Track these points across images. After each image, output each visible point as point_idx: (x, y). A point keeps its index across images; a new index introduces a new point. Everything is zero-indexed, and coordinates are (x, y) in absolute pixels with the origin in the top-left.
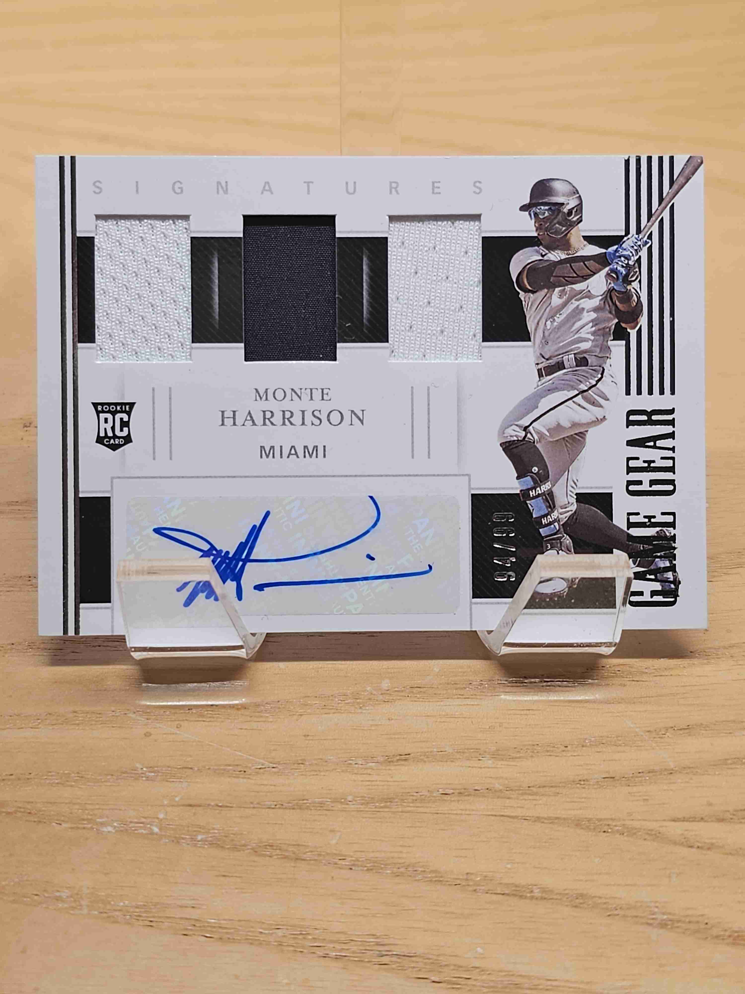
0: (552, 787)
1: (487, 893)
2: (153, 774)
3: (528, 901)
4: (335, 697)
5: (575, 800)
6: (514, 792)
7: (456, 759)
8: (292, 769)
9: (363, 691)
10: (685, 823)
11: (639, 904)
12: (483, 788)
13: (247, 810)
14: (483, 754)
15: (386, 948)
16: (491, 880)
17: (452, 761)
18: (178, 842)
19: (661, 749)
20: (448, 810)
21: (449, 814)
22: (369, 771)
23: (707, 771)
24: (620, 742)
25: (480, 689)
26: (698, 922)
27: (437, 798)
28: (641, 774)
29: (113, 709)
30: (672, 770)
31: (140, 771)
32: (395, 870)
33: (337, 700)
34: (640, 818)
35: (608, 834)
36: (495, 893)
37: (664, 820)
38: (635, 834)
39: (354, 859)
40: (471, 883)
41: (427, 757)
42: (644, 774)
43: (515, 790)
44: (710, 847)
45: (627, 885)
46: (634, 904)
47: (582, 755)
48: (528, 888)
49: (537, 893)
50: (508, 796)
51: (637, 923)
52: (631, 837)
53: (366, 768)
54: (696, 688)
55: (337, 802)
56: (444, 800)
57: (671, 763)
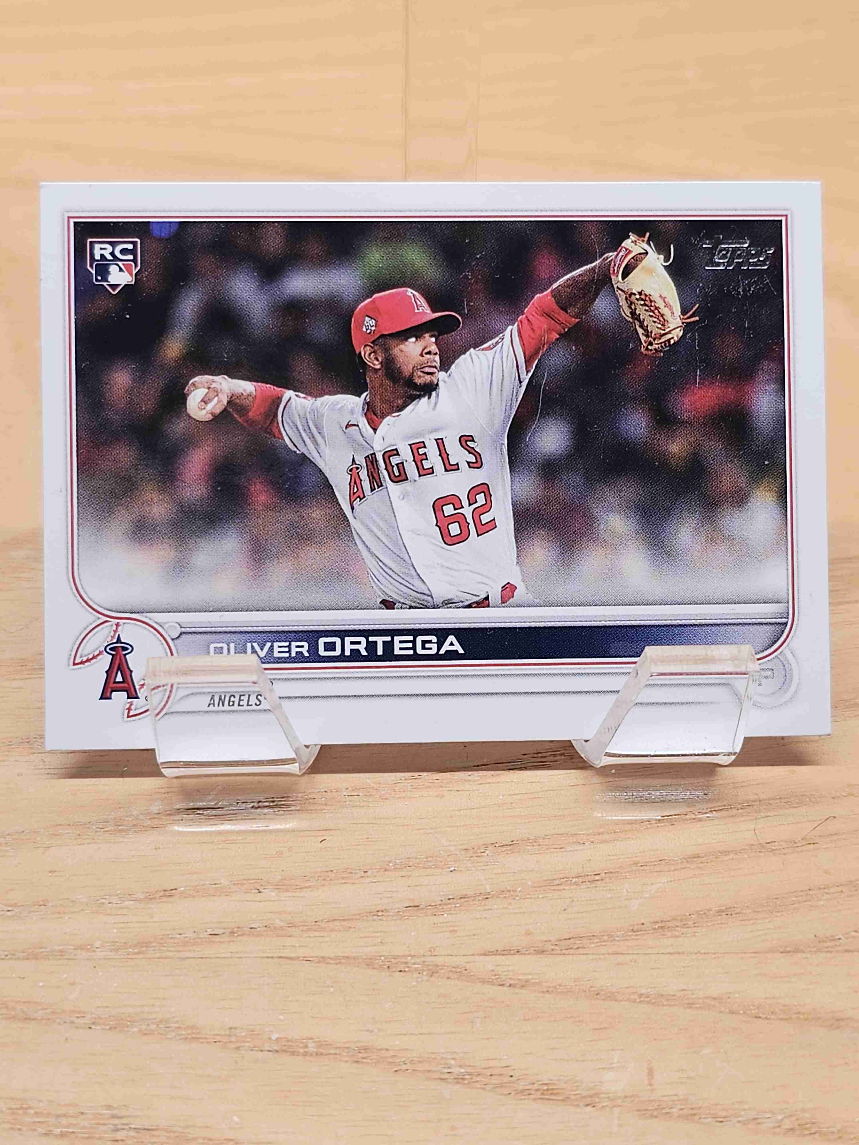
0: (344, 920)
1: (252, 1050)
3: (301, 1058)
4: (93, 825)
5: (369, 935)
6: (297, 929)
7: (233, 892)
8: (31, 912)
9: (127, 816)
10: (497, 958)
11: (433, 1056)
12: (261, 925)
14: (265, 885)
15: (124, 1121)
16: (259, 1034)
17: (227, 895)
19: (477, 870)
20: (215, 954)
21: (216, 958)
22: (124, 911)
23: (529, 894)
24: (431, 864)
26: (500, 1075)
27: (204, 940)
28: (451, 901)
30: (489, 894)
32: (144, 1027)
34: (443, 953)
35: (404, 974)
36: (262, 1051)
37: (472, 955)
38: (436, 972)
39: (94, 1016)
40: (234, 1040)
41: (198, 892)
42: (455, 901)
43: (299, 926)
44: (524, 985)
45: (421, 1034)
46: (427, 1056)
47: (384, 881)
48: (302, 1043)
49: (312, 1048)
50: (289, 934)
51: (428, 1079)
52: (431, 976)
53: (121, 908)
54: (526, 796)
55: (82, 949)
56: (212, 942)
57: (487, 887)
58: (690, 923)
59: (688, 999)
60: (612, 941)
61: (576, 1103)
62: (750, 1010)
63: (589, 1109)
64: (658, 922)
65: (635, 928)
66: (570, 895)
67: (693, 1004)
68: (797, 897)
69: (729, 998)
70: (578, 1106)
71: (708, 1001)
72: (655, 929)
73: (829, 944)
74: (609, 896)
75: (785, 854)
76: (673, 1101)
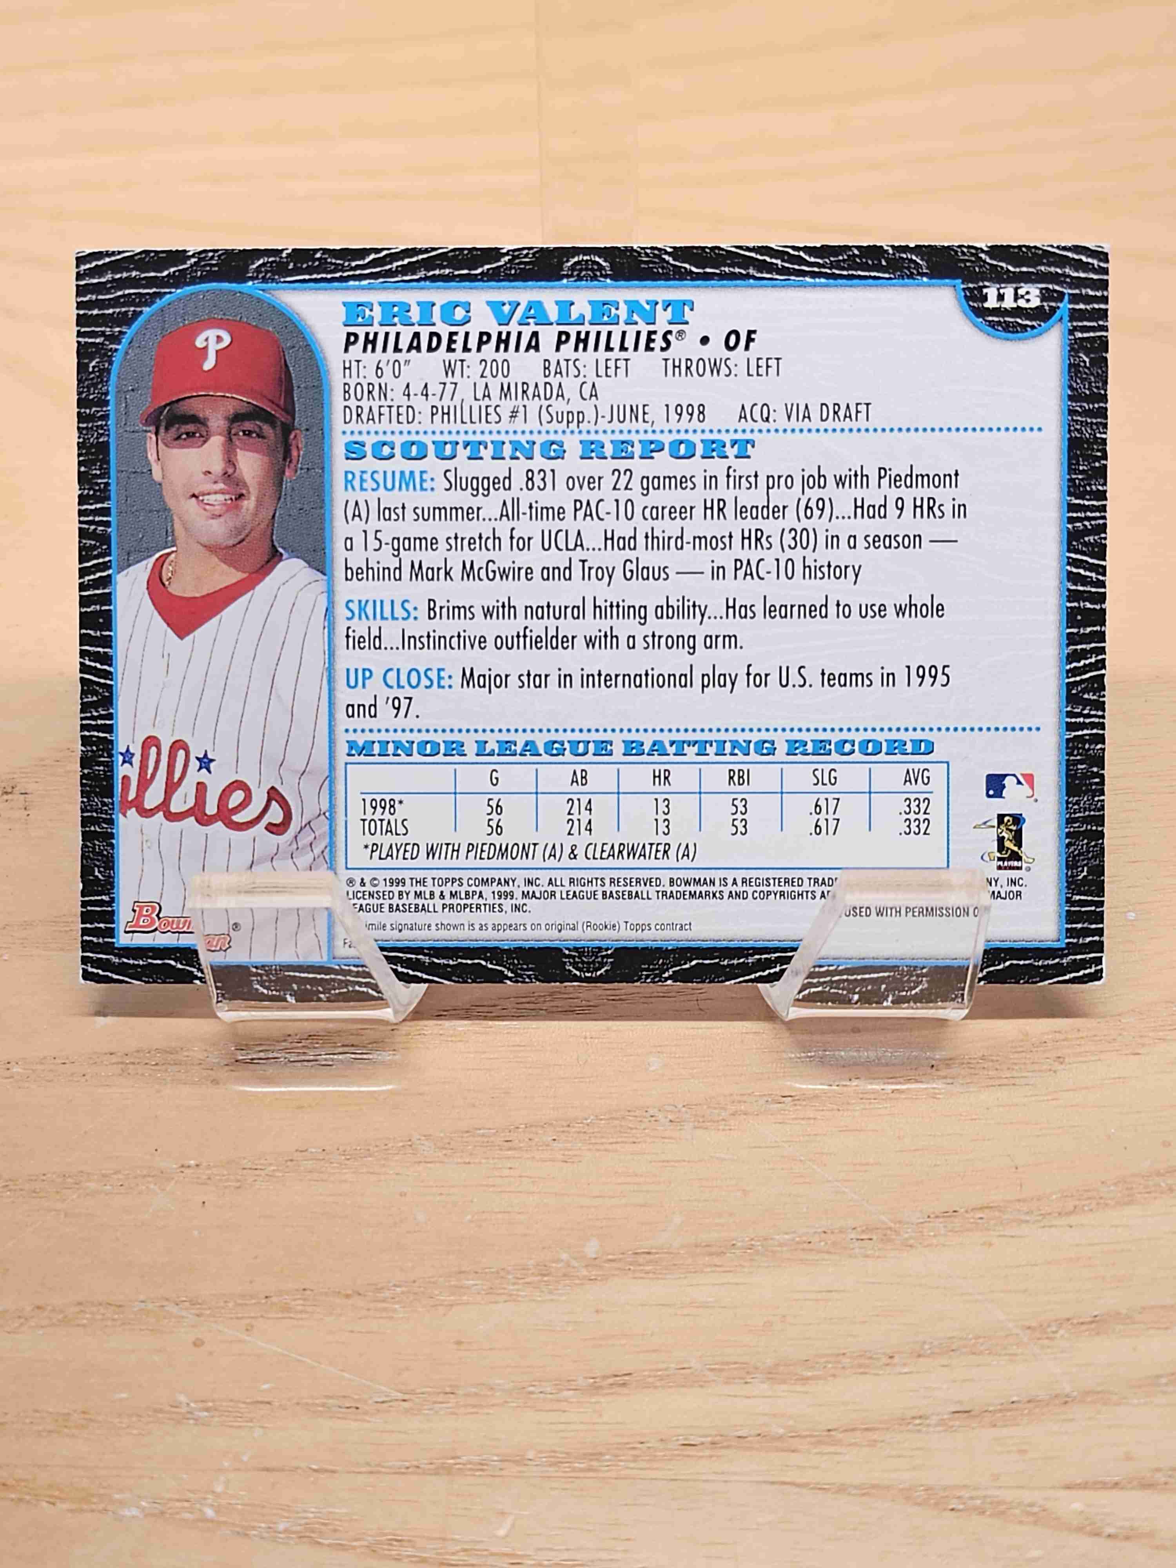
0: (867, 1429)
2: (206, 1414)
4: (509, 1273)
5: (905, 1452)
6: (802, 1441)
7: (708, 1382)
8: (435, 1402)
9: (554, 1262)
10: (1087, 1493)
12: (752, 1433)
13: (361, 1477)
14: (752, 1373)
17: (701, 1386)
18: (246, 1535)
19: (1049, 1359)
20: (693, 1474)
21: (695, 1480)
22: (563, 1406)
23: (1125, 1398)
24: (982, 1348)
25: (750, 1254)
27: (676, 1452)
28: (1016, 1405)
29: (142, 1297)
30: (1067, 1396)
31: (184, 1410)
33: (510, 1277)
34: (1011, 1484)
35: (958, 1514)
37: (1053, 1488)
38: (1003, 1513)
41: (660, 1379)
42: (1020, 1405)
43: (805, 1437)
44: (1129, 1535)
47: (918, 1372)
50: (793, 1447)
52: (996, 1518)
53: (558, 1401)
54: (1109, 1247)
55: (509, 1461)
56: (688, 1456)
57: (1065, 1385)
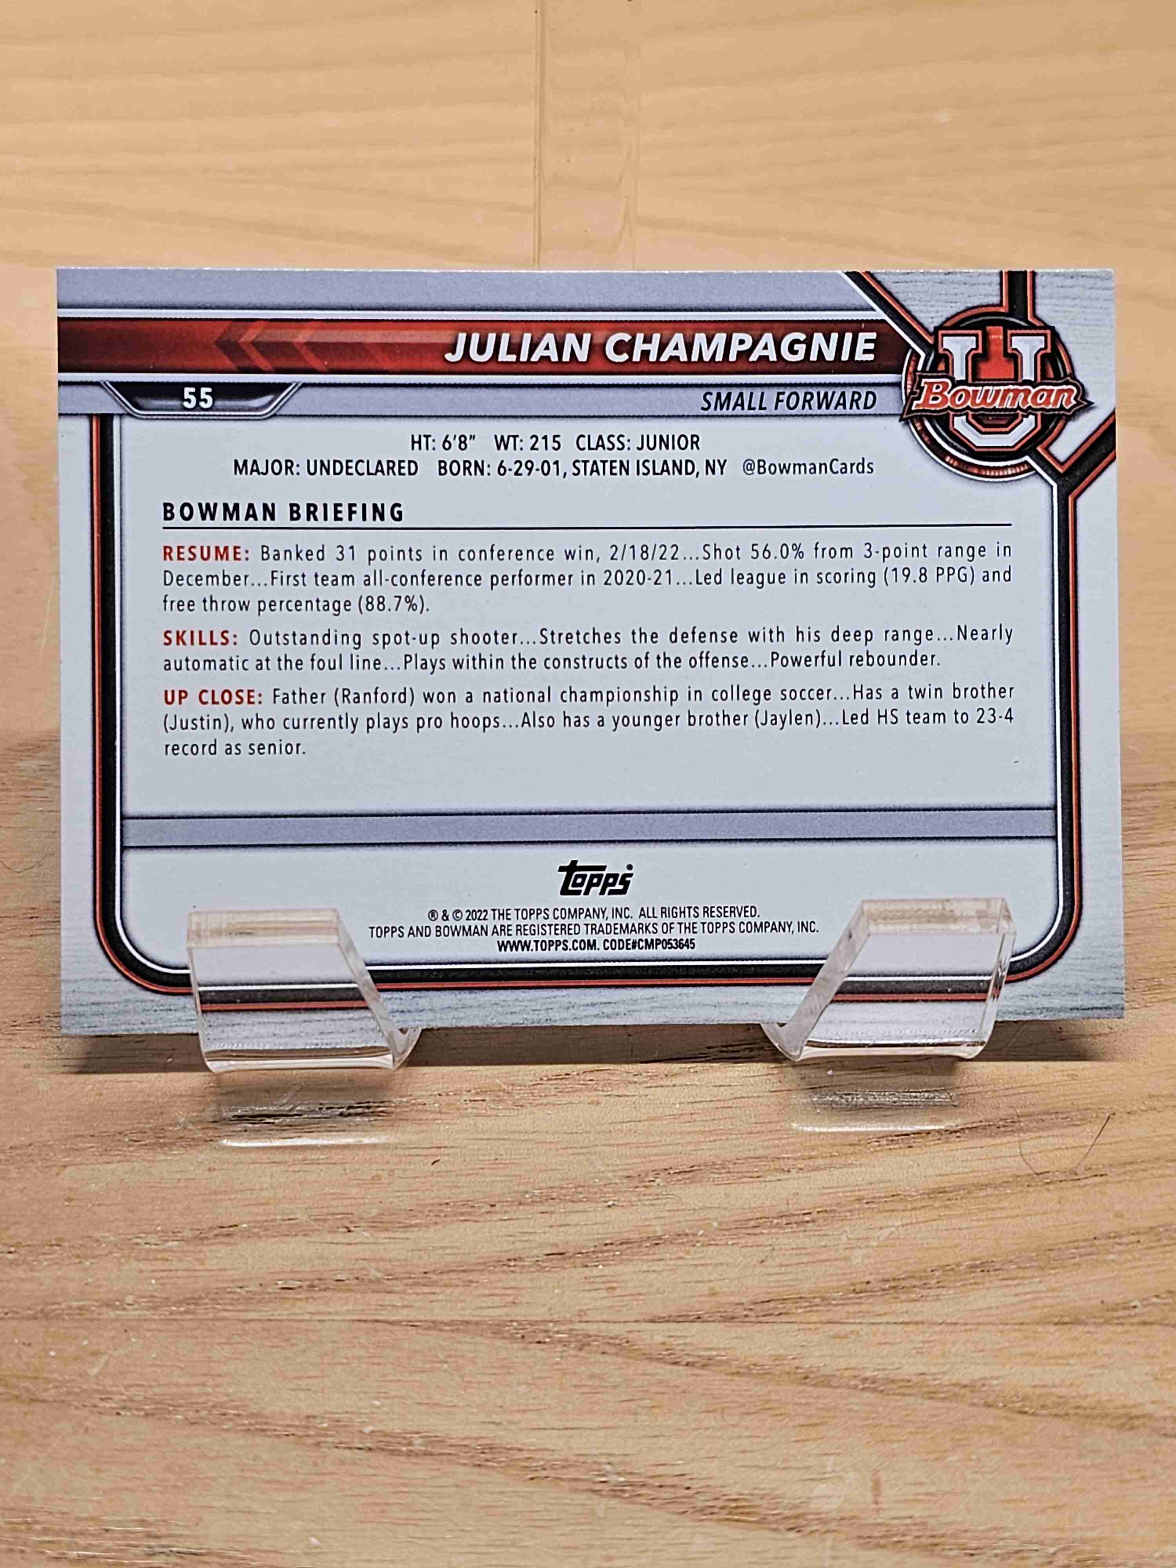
0: (464, 1271)
1: (336, 1447)
3: (403, 1459)
4: (125, 1136)
5: (497, 1291)
6: (399, 1282)
7: (312, 1231)
8: (40, 1254)
9: (171, 1125)
10: (670, 1326)
11: (582, 1459)
12: (351, 1277)
14: (356, 1222)
15: (164, 1542)
16: (345, 1426)
17: (306, 1235)
19: (644, 1205)
20: (289, 1315)
21: (289, 1320)
22: (166, 1255)
23: (713, 1240)
24: (580, 1196)
26: (673, 1486)
27: (273, 1296)
28: (609, 1247)
30: (660, 1238)
32: (191, 1414)
33: (126, 1139)
34: (597, 1319)
35: (544, 1346)
36: (350, 1448)
37: (637, 1321)
38: (588, 1344)
39: (124, 1397)
40: (312, 1433)
41: (266, 1230)
42: (614, 1247)
43: (403, 1279)
44: (707, 1363)
45: (566, 1429)
46: (574, 1458)
47: (517, 1219)
48: (404, 1438)
49: (418, 1444)
50: (388, 1289)
51: (575, 1491)
52: (581, 1349)
53: (162, 1250)
54: (711, 1105)
55: (107, 1305)
56: (284, 1298)
57: (658, 1228)
58: (933, 1282)
59: (928, 1386)
60: (825, 1305)
61: (774, 1526)
62: (1013, 1402)
63: (792, 1535)
64: (888, 1281)
65: (858, 1288)
66: (770, 1242)
67: (935, 1393)
68: (1077, 1248)
69: (984, 1385)
70: (775, 1530)
71: (956, 1389)
72: (884, 1290)
73: (1120, 1313)
74: (823, 1243)
75: (1062, 1189)
76: (907, 1525)
